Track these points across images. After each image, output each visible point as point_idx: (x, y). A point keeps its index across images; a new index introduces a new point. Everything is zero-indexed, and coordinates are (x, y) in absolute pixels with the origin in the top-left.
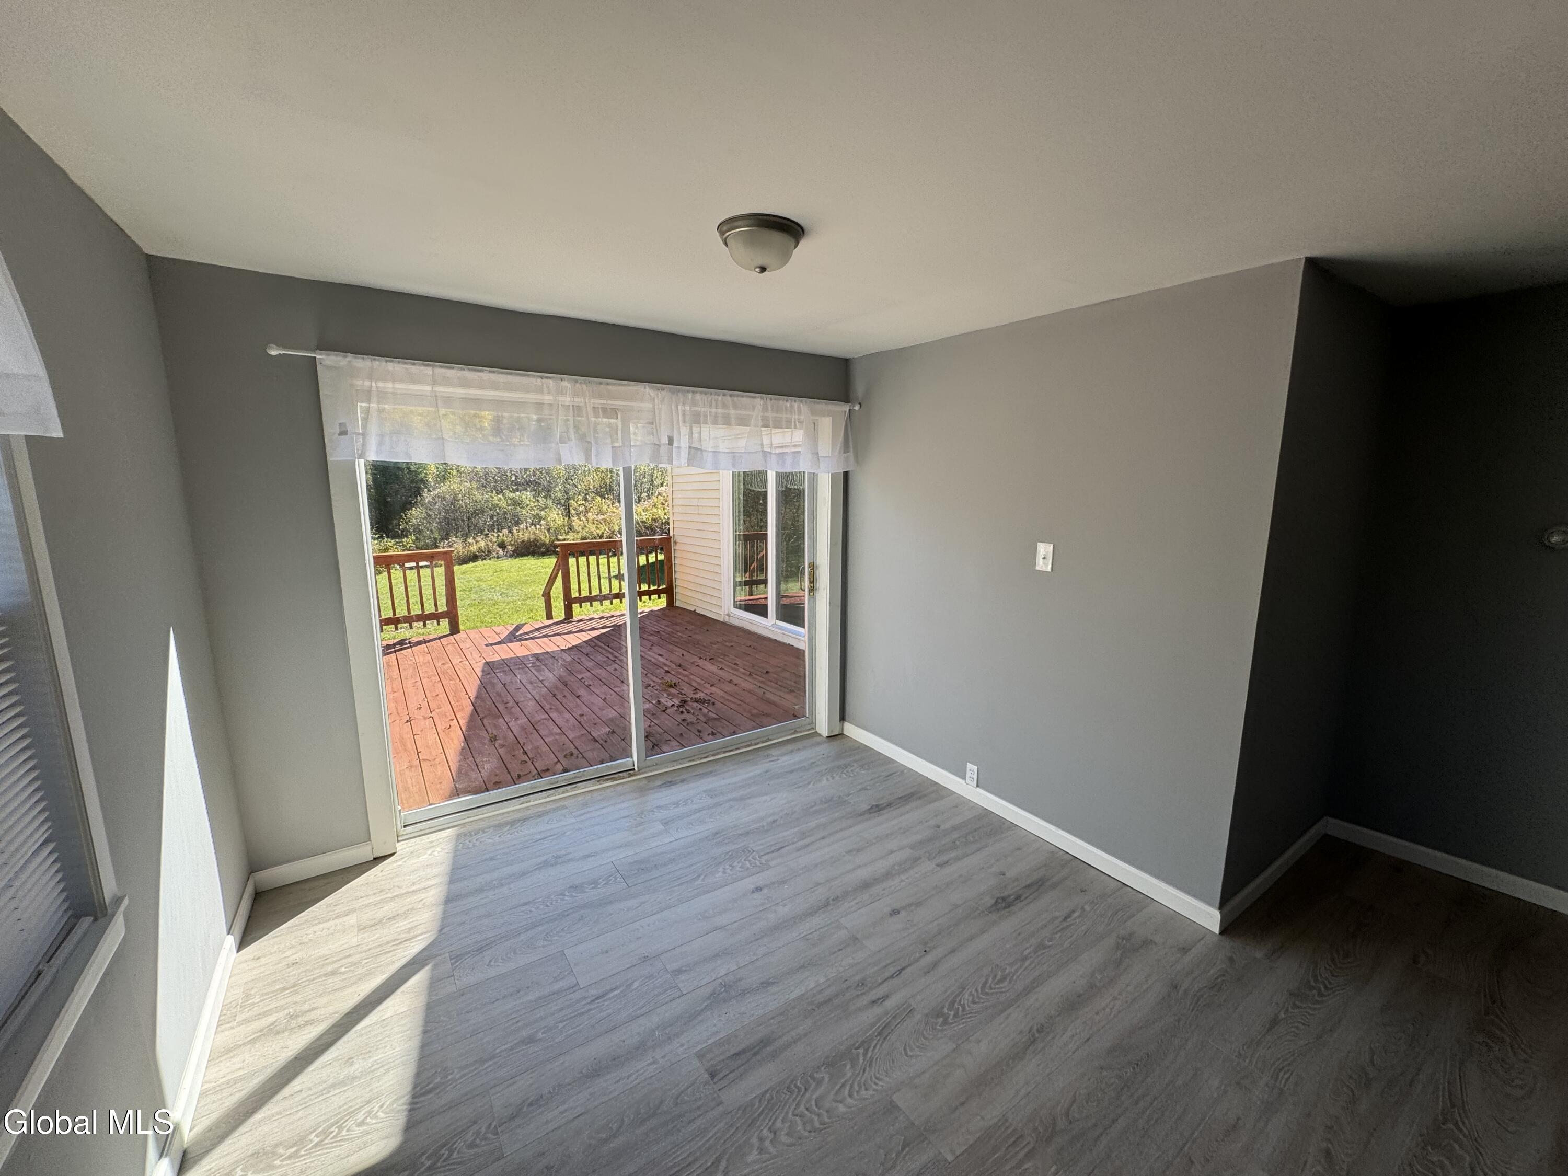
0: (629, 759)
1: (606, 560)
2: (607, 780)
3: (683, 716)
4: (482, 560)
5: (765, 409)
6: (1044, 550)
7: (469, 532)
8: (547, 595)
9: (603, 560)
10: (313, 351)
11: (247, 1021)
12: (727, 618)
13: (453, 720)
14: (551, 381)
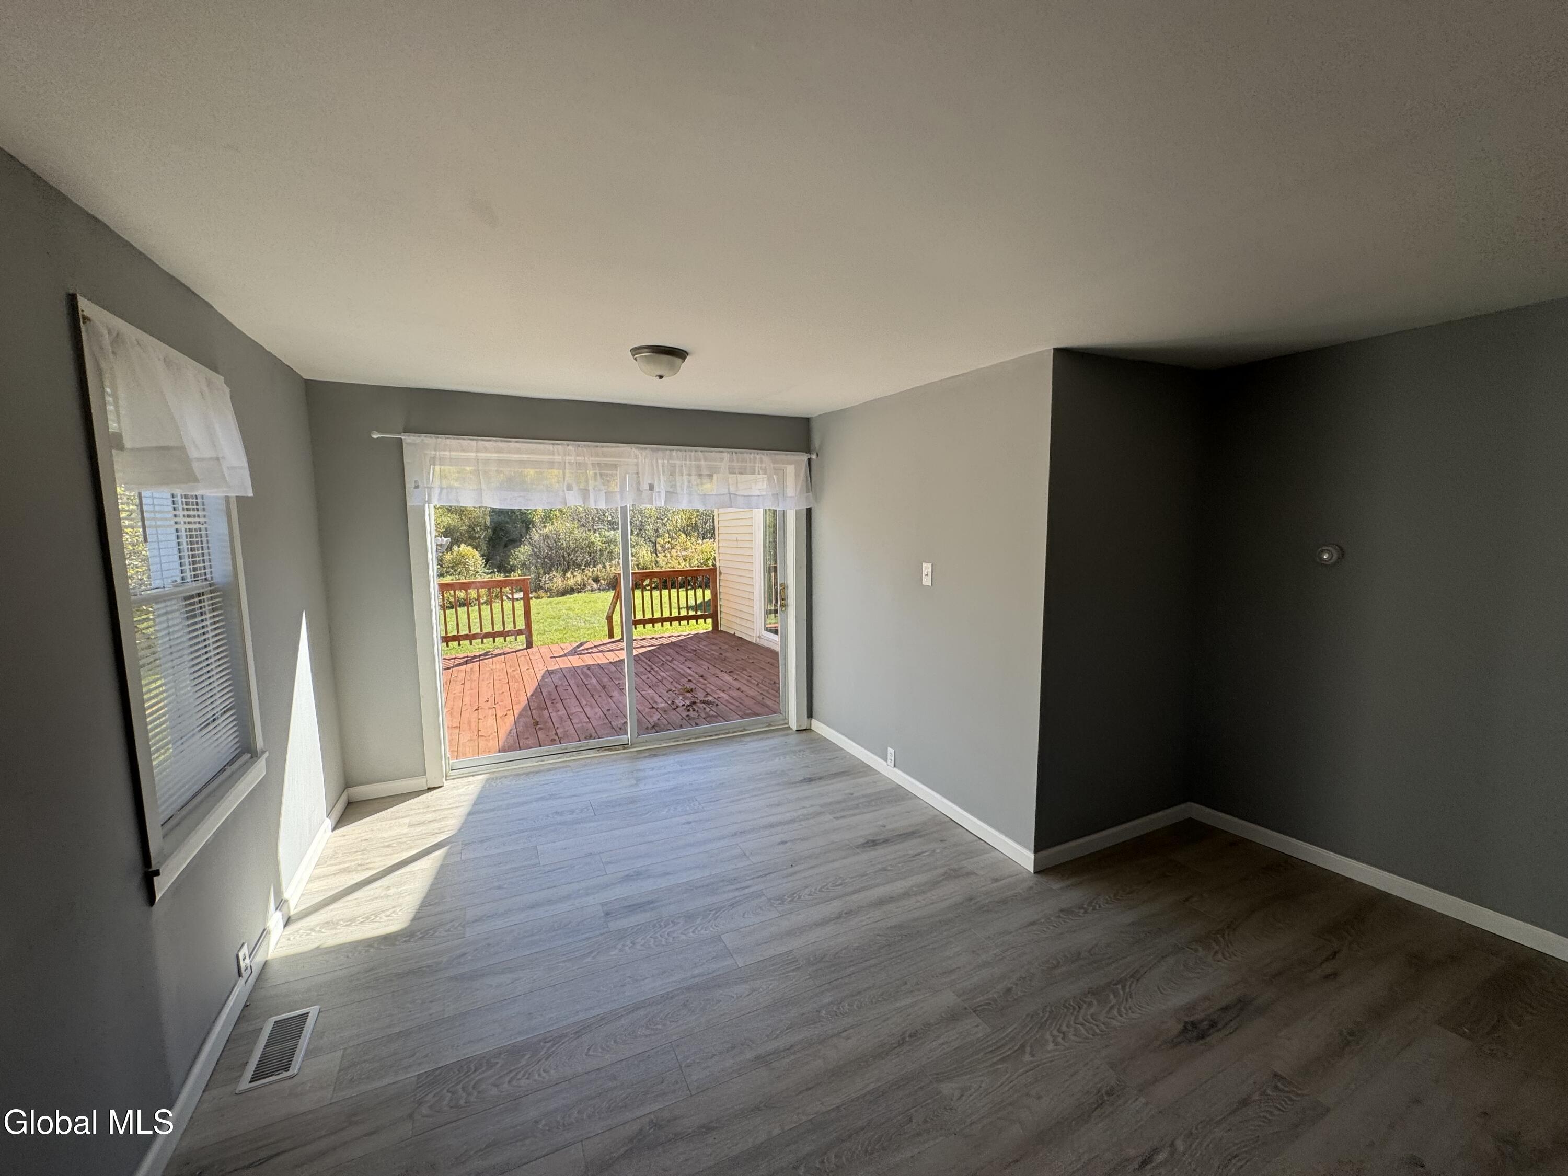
0: (625, 736)
1: (685, 592)
2: (605, 750)
3: (688, 713)
4: (578, 592)
5: (731, 460)
6: (927, 568)
7: (568, 568)
8: (610, 619)
9: (682, 592)
10: (400, 433)
11: (332, 865)
12: (758, 639)
13: (509, 710)
14: (560, 446)
